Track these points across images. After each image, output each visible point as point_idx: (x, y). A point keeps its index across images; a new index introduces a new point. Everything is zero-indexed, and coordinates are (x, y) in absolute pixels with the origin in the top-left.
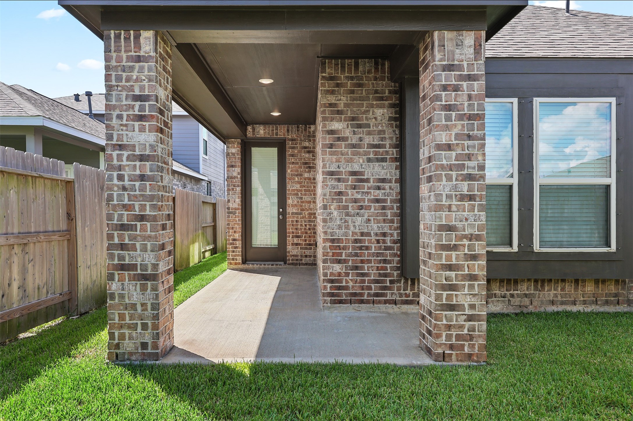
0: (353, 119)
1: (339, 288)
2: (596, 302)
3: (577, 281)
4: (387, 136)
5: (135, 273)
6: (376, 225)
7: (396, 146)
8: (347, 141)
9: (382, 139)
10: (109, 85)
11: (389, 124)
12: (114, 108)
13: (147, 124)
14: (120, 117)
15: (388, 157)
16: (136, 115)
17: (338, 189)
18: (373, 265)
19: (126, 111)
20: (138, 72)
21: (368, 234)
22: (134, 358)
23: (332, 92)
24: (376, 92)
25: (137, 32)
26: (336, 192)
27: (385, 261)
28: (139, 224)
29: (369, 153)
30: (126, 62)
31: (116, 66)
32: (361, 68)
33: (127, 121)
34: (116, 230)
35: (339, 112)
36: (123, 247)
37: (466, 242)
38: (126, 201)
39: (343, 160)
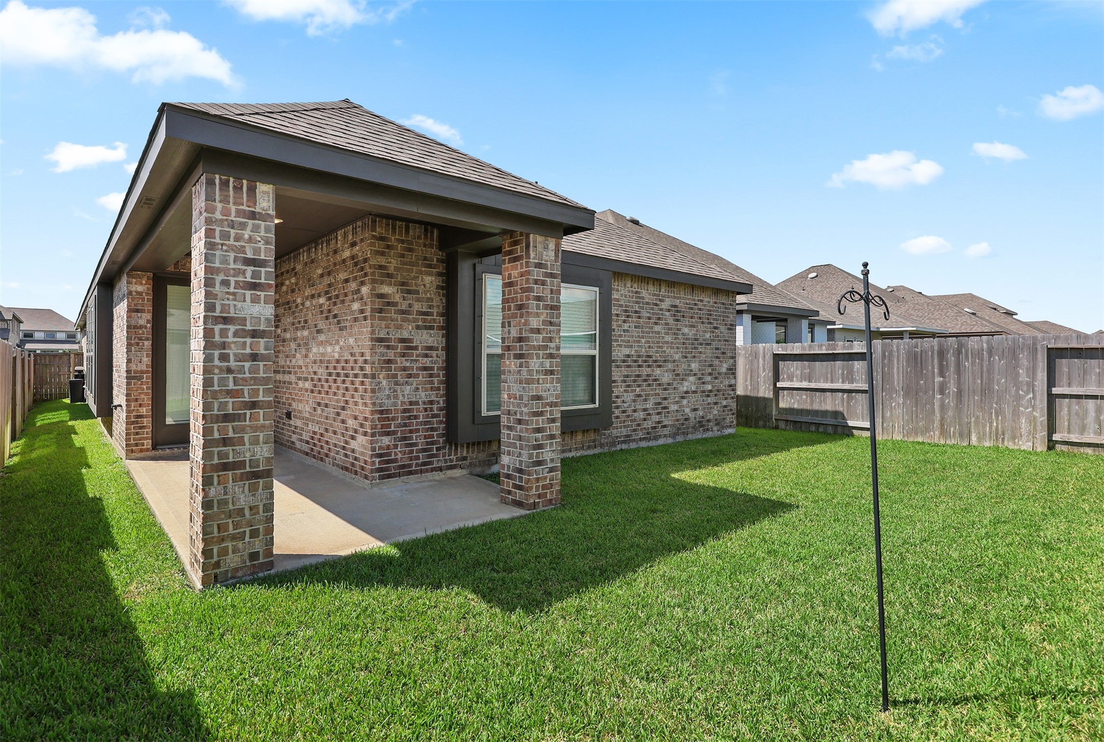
0: (403, 284)
1: (388, 462)
2: (582, 448)
3: (572, 432)
4: (434, 304)
5: (243, 471)
6: (424, 393)
7: (442, 315)
8: (397, 306)
9: (430, 307)
10: (211, 242)
11: (437, 292)
12: (217, 271)
13: (262, 294)
14: (226, 283)
15: (436, 325)
16: (248, 283)
17: (387, 356)
18: (421, 434)
19: (234, 276)
20: (251, 231)
21: (417, 403)
22: (240, 574)
23: (383, 254)
24: (425, 259)
25: (253, 184)
26: (385, 360)
27: (432, 429)
28: (248, 412)
29: (417, 320)
30: (235, 217)
31: (222, 219)
32: (411, 233)
33: (235, 288)
34: (216, 422)
35: (389, 276)
36: (225, 442)
37: (548, 409)
38: (231, 386)
39: (392, 326)
